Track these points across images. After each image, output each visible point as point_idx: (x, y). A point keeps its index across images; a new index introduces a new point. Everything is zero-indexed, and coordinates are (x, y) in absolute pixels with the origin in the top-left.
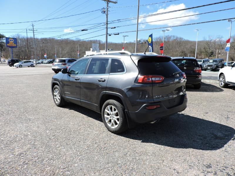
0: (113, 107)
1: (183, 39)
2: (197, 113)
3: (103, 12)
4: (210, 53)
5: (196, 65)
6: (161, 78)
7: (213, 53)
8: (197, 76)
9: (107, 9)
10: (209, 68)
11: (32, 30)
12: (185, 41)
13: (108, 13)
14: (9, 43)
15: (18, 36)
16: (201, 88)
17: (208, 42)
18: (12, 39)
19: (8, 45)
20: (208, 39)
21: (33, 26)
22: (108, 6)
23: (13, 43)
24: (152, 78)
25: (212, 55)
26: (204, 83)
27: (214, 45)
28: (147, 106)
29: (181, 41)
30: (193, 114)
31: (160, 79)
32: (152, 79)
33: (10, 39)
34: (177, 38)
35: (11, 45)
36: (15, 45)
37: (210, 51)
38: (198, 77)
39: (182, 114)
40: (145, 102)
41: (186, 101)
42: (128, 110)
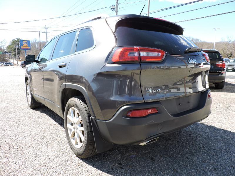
0: (77, 111)
1: (199, 40)
2: (225, 121)
3: (112, 9)
4: (229, 54)
5: (218, 58)
6: (160, 54)
7: (232, 54)
8: (220, 71)
9: (117, 6)
10: (229, 68)
11: (45, 32)
12: (201, 42)
13: (118, 11)
14: (23, 46)
15: (35, 40)
16: (224, 88)
17: (227, 43)
18: (26, 42)
19: (22, 47)
20: (226, 40)
21: (46, 29)
22: (117, 3)
23: (27, 46)
24: (139, 51)
25: (230, 56)
26: (227, 82)
27: (233, 46)
28: (130, 111)
29: (197, 43)
30: (220, 124)
31: (158, 55)
32: (139, 54)
33: (24, 42)
34: (193, 39)
35: (25, 47)
36: (29, 48)
37: (229, 53)
38: (221, 73)
39: (203, 124)
40: (124, 102)
41: (210, 103)
42: (95, 117)
